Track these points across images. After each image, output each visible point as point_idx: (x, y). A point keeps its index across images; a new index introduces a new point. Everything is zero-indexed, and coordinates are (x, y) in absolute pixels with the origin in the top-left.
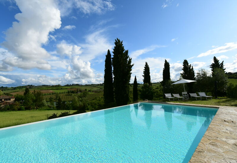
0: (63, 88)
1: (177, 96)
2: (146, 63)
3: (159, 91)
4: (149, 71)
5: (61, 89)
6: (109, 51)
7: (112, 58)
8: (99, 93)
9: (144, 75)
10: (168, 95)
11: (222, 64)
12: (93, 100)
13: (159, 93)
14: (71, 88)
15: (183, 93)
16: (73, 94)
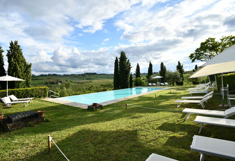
0: (38, 78)
1: (154, 84)
2: (138, 64)
3: (145, 82)
4: (139, 69)
5: (36, 79)
6: (117, 58)
7: (119, 62)
8: (82, 84)
9: (136, 71)
10: (150, 84)
11: (182, 66)
12: (77, 91)
13: (144, 84)
14: (48, 79)
15: (157, 83)
16: (53, 86)
